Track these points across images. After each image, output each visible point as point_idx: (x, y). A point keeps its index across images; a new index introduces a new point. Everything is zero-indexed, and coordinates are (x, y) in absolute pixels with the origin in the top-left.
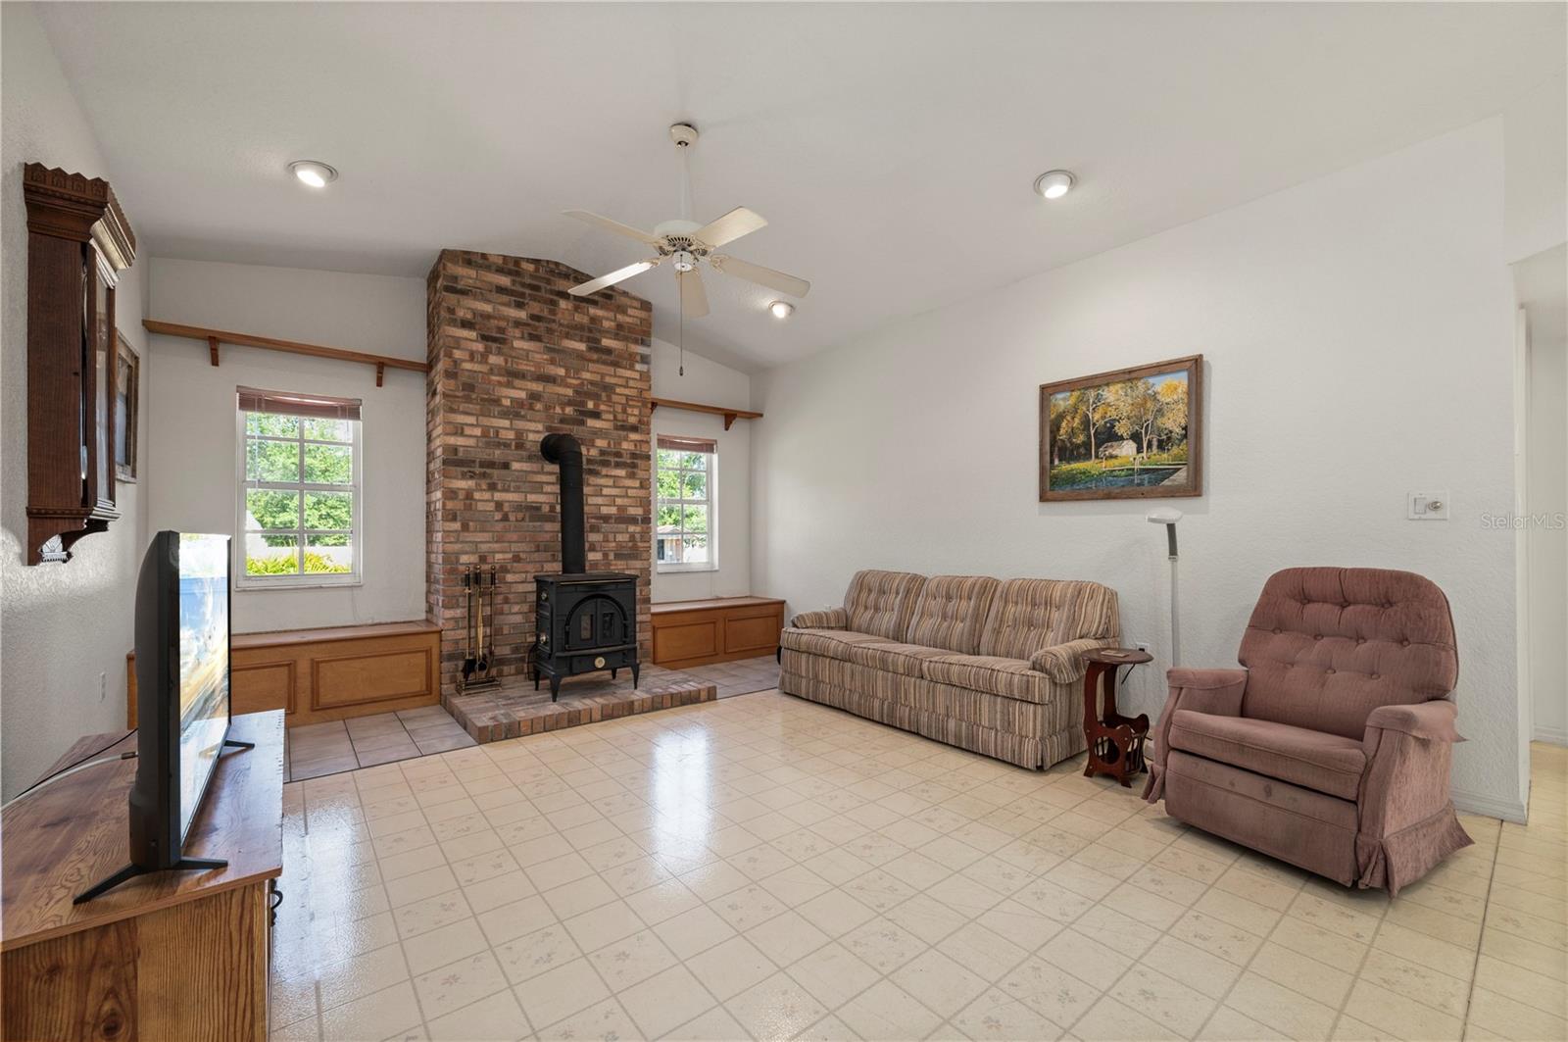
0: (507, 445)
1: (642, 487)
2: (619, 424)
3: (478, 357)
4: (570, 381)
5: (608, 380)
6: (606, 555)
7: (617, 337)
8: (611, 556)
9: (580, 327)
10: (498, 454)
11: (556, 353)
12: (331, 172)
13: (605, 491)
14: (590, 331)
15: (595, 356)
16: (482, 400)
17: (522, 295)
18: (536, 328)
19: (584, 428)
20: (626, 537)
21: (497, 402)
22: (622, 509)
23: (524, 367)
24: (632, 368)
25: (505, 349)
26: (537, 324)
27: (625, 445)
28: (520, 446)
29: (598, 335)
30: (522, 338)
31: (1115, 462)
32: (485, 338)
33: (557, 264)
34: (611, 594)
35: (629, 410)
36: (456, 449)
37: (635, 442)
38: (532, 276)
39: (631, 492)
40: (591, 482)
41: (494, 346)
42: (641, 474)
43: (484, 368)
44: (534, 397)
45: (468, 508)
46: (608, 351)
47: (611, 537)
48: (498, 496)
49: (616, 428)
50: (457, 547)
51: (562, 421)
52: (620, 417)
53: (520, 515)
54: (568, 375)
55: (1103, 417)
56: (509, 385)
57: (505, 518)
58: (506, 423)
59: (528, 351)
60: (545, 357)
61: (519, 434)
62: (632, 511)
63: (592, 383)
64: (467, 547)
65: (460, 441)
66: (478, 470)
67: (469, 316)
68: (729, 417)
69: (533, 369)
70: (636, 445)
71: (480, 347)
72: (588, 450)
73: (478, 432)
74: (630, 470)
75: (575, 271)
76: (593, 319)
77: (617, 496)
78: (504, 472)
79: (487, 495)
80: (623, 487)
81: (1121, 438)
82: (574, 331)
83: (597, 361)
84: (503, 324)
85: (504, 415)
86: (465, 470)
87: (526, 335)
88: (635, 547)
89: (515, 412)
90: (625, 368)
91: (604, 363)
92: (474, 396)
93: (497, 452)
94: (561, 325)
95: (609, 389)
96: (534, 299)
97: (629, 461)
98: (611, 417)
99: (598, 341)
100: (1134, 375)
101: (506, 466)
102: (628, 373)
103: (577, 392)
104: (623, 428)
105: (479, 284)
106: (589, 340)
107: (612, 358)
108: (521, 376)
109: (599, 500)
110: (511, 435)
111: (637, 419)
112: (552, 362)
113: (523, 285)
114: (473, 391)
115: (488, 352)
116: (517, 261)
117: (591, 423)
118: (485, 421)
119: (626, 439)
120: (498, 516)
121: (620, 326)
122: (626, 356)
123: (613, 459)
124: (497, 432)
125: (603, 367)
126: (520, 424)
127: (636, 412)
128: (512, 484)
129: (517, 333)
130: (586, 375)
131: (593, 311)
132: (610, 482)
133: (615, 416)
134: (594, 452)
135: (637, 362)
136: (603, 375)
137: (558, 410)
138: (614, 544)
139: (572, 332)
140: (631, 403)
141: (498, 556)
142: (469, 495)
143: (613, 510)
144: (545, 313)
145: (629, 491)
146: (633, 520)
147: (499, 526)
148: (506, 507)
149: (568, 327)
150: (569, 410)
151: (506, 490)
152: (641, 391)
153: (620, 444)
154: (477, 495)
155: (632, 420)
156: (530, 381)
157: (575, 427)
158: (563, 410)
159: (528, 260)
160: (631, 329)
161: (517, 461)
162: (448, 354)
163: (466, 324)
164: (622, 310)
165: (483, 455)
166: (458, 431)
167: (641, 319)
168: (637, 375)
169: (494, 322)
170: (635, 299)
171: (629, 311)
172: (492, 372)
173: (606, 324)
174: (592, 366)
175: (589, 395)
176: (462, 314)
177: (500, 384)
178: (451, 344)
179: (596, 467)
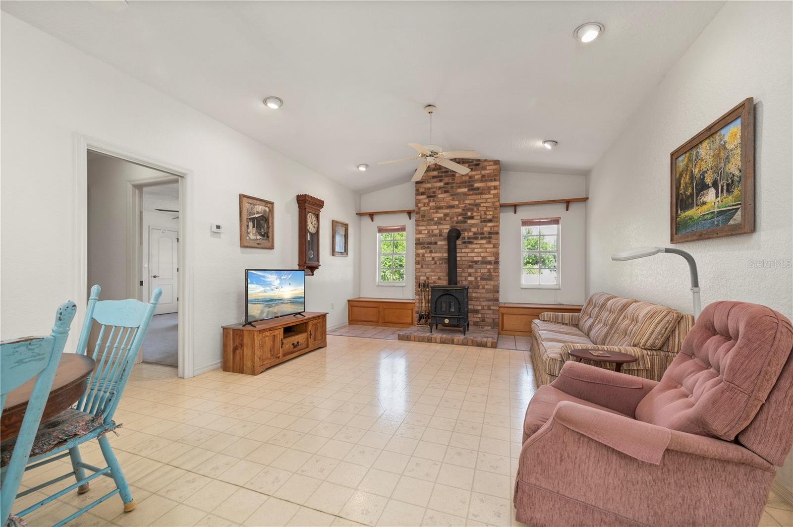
0: (436, 236)
1: (494, 247)
2: (483, 220)
3: (426, 205)
4: (460, 206)
5: (477, 201)
6: (476, 278)
7: (482, 181)
8: (479, 279)
9: (465, 182)
10: (433, 239)
11: (454, 196)
12: (367, 166)
13: (476, 250)
14: (469, 182)
15: (471, 193)
16: (428, 220)
17: (442, 176)
18: (447, 188)
19: (467, 224)
20: (486, 270)
21: (432, 220)
22: (483, 258)
23: (443, 204)
24: (489, 193)
25: (435, 199)
26: (447, 186)
27: (486, 229)
28: (441, 235)
29: (473, 183)
30: (442, 193)
31: (705, 207)
32: (428, 197)
34: (453, 294)
35: (488, 213)
36: (419, 239)
37: (491, 227)
39: (488, 250)
40: (469, 247)
41: (432, 199)
42: (493, 241)
43: (428, 208)
44: (446, 215)
45: (423, 260)
46: (478, 189)
47: (479, 270)
48: (433, 255)
49: (481, 222)
50: (420, 274)
51: (457, 223)
52: (483, 217)
53: (441, 262)
54: (459, 204)
55: (700, 171)
56: (437, 212)
57: (435, 263)
58: (436, 227)
59: (443, 198)
60: (450, 198)
61: (441, 231)
62: (489, 259)
63: (470, 204)
64: (423, 274)
65: (420, 236)
66: (426, 246)
67: (423, 190)
68: (568, 203)
69: (445, 204)
70: (491, 228)
71: (427, 201)
72: (468, 233)
73: (426, 232)
74: (488, 240)
75: (462, 159)
77: (482, 252)
78: (435, 245)
79: (429, 255)
80: (485, 248)
81: (709, 187)
83: (472, 195)
84: (435, 190)
85: (435, 224)
86: (422, 246)
87: (443, 192)
88: (490, 275)
89: (439, 223)
90: (486, 194)
91: (476, 194)
92: (425, 219)
93: (433, 238)
94: (457, 183)
95: (478, 205)
96: (446, 176)
97: (487, 236)
98: (479, 217)
99: (473, 185)
100: (713, 131)
101: (436, 243)
102: (487, 196)
103: (463, 210)
104: (485, 221)
105: (427, 178)
106: (469, 186)
107: (480, 191)
108: (441, 208)
109: (473, 255)
110: (437, 231)
111: (492, 216)
112: (453, 199)
113: (442, 172)
114: (424, 217)
115: (430, 201)
117: (469, 221)
118: (429, 227)
119: (485, 226)
120: (433, 262)
121: (483, 176)
122: (486, 189)
123: (480, 236)
124: (433, 231)
125: (475, 196)
126: (441, 227)
127: (491, 213)
128: (438, 250)
129: (440, 192)
130: (467, 202)
132: (478, 246)
133: (481, 217)
134: (471, 234)
135: (492, 190)
136: (475, 200)
137: (455, 219)
138: (480, 274)
139: (462, 185)
140: (488, 209)
142: (423, 255)
143: (480, 259)
144: (451, 181)
145: (488, 249)
146: (490, 263)
147: (433, 266)
148: (436, 259)
149: (460, 183)
150: (460, 218)
151: (435, 253)
152: (494, 202)
153: (483, 229)
154: (426, 255)
155: (489, 217)
156: (445, 209)
157: (463, 224)
158: (457, 218)
160: (489, 175)
161: (440, 241)
162: (417, 206)
163: (423, 194)
164: (484, 168)
165: (428, 240)
166: (420, 232)
167: (494, 170)
168: (492, 196)
169: (432, 190)
170: (491, 161)
171: (488, 168)
172: (431, 209)
173: (476, 177)
174: (470, 197)
175: (469, 210)
176: (421, 190)
177: (434, 213)
178: (418, 202)
179: (472, 240)
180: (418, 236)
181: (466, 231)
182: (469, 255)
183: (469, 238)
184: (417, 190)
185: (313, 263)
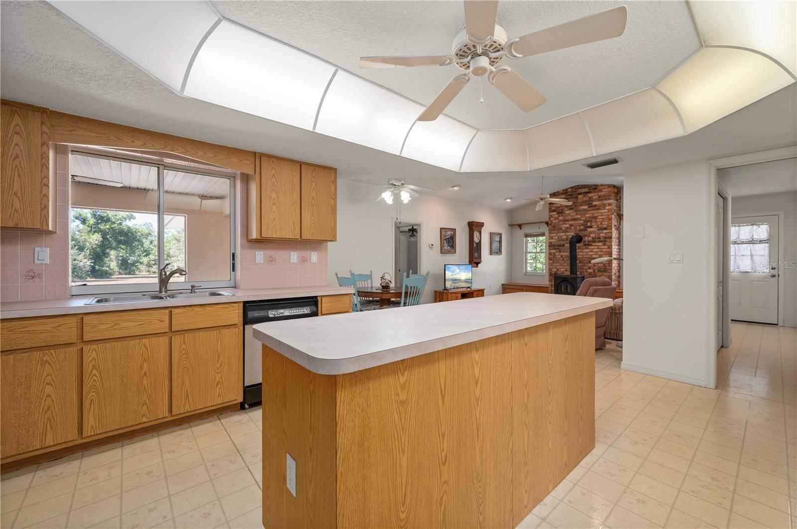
0: (564, 240)
1: (608, 248)
2: (599, 228)
3: (556, 219)
4: (582, 218)
5: (595, 215)
6: (594, 271)
7: (599, 200)
8: (596, 271)
9: (586, 201)
10: (561, 243)
11: (578, 211)
12: (512, 198)
13: (594, 250)
14: (589, 201)
15: (591, 209)
16: (558, 229)
19: (587, 232)
20: (602, 265)
21: (561, 229)
23: (569, 218)
24: (604, 209)
25: (563, 214)
27: (602, 235)
28: (566, 240)
29: (591, 202)
30: (568, 210)
32: (558, 213)
33: (578, 186)
35: (603, 223)
36: (551, 243)
37: (606, 233)
38: (571, 192)
39: (604, 250)
40: (589, 248)
41: (560, 214)
42: (608, 244)
43: (558, 221)
44: (571, 225)
45: (554, 257)
46: (596, 206)
47: (596, 265)
48: (561, 254)
49: (598, 230)
50: (552, 267)
51: (580, 231)
52: (599, 226)
53: (567, 259)
56: (564, 224)
57: (563, 259)
58: (564, 234)
59: (569, 213)
60: (575, 213)
61: (567, 236)
63: (589, 217)
64: (554, 267)
66: (557, 247)
67: (554, 209)
69: (571, 218)
71: (557, 216)
72: (588, 238)
73: (556, 238)
74: (604, 243)
75: (584, 185)
76: (590, 198)
77: (598, 252)
78: (562, 247)
79: (559, 254)
80: (601, 248)
82: (584, 203)
83: (591, 210)
84: (563, 208)
85: (563, 232)
86: (554, 247)
88: (605, 268)
89: (566, 231)
90: (602, 209)
91: (594, 210)
92: (556, 229)
93: (561, 242)
94: (579, 203)
95: (596, 218)
97: (603, 240)
98: (596, 226)
99: (592, 204)
101: (564, 245)
102: (603, 211)
103: (584, 221)
104: (601, 229)
106: (588, 204)
107: (597, 207)
108: (568, 220)
109: (592, 253)
110: (565, 237)
112: (577, 214)
113: (568, 195)
114: (555, 227)
115: (559, 216)
116: (566, 190)
117: (589, 230)
118: (558, 235)
119: (602, 233)
120: (562, 259)
121: (600, 197)
123: (597, 240)
124: (561, 237)
126: (567, 234)
127: (606, 223)
128: (564, 250)
130: (587, 215)
131: (589, 195)
132: (596, 247)
133: (598, 226)
134: (590, 239)
135: (607, 206)
136: (593, 214)
137: (578, 228)
138: (597, 267)
140: (604, 220)
141: (562, 270)
142: (554, 254)
147: (562, 262)
148: (564, 257)
149: (581, 202)
150: (582, 227)
151: (563, 252)
152: (608, 215)
153: (600, 235)
154: (556, 254)
155: (605, 226)
156: (570, 221)
157: (584, 232)
158: (580, 227)
159: (570, 188)
160: (604, 196)
161: (567, 244)
162: (550, 220)
163: (554, 211)
164: (601, 191)
165: (558, 243)
166: (552, 238)
167: (608, 192)
168: (607, 211)
169: (560, 208)
170: (606, 185)
171: (604, 190)
172: (560, 221)
173: (594, 198)
174: (590, 212)
175: (588, 221)
176: (552, 209)
177: (562, 224)
178: (551, 217)
179: (591, 243)
180: (551, 241)
181: (586, 236)
182: (589, 253)
183: (588, 242)
184: (550, 209)
185: (477, 261)
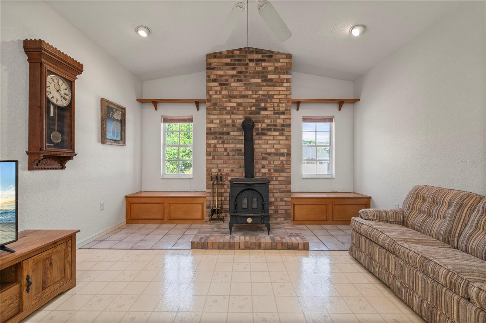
0: (228, 126)
1: (287, 139)
2: (276, 112)
3: (218, 92)
4: (254, 96)
5: (271, 93)
6: (269, 170)
7: (275, 73)
8: (272, 171)
9: (259, 72)
10: (225, 129)
11: (248, 85)
13: (269, 142)
14: (263, 73)
15: (265, 84)
16: (220, 109)
17: (235, 64)
18: (240, 77)
19: (260, 116)
20: (279, 162)
21: (225, 109)
22: (276, 149)
23: (235, 93)
24: (282, 86)
25: (228, 87)
26: (240, 75)
27: (279, 121)
28: (234, 125)
29: (266, 74)
30: (235, 82)
32: (221, 85)
33: (249, 48)
34: (255, 188)
35: (281, 105)
36: (210, 129)
37: (284, 119)
38: (239, 56)
40: (263, 138)
41: (224, 87)
42: (286, 133)
43: (220, 96)
44: (239, 105)
45: (215, 151)
46: (271, 80)
47: (272, 162)
48: (225, 146)
49: (275, 114)
50: (211, 166)
51: (250, 113)
52: (276, 109)
53: (234, 153)
54: (253, 94)
56: (229, 101)
57: (228, 154)
58: (228, 117)
59: (237, 87)
60: (244, 88)
61: (233, 120)
62: (282, 150)
63: (263, 95)
64: (214, 166)
65: (212, 125)
66: (218, 136)
67: (215, 77)
68: (341, 103)
69: (239, 94)
70: (284, 121)
71: (219, 88)
72: (262, 125)
73: (218, 121)
74: (281, 132)
75: (256, 49)
76: (264, 68)
77: (275, 144)
78: (227, 136)
79: (221, 146)
80: (278, 140)
82: (256, 74)
83: (266, 86)
84: (227, 78)
85: (228, 114)
86: (214, 136)
87: (236, 80)
88: (284, 167)
89: (232, 112)
90: (279, 86)
91: (269, 86)
92: (217, 108)
93: (225, 128)
94: (250, 73)
95: (271, 97)
96: (239, 65)
97: (280, 128)
98: (272, 109)
99: (266, 77)
101: (228, 134)
102: (280, 89)
103: (257, 100)
104: (278, 113)
105: (218, 64)
106: (262, 77)
107: (272, 83)
108: (234, 97)
109: (266, 146)
110: (230, 121)
111: (285, 108)
112: (247, 89)
113: (235, 60)
114: (216, 106)
115: (222, 89)
116: (232, 51)
117: (263, 113)
118: (220, 117)
119: (279, 118)
120: (225, 154)
121: (276, 68)
122: (279, 81)
123: (273, 128)
124: (225, 121)
125: (268, 88)
126: (234, 117)
127: (284, 105)
128: (231, 141)
129: (233, 80)
130: (261, 93)
131: (264, 64)
132: (272, 138)
133: (274, 109)
134: (264, 125)
135: (285, 83)
136: (268, 91)
137: (249, 109)
138: (273, 165)
139: (254, 75)
140: (281, 102)
141: (225, 169)
142: (215, 146)
143: (273, 150)
144: (244, 70)
145: (280, 141)
146: (282, 155)
147: (226, 158)
148: (228, 150)
149: (253, 73)
150: (253, 109)
151: (228, 143)
152: (287, 95)
153: (276, 121)
154: (218, 146)
155: (282, 109)
156: (237, 98)
157: (256, 115)
158: (251, 108)
159: (237, 50)
160: (281, 68)
161: (232, 131)
162: (208, 93)
163: (214, 81)
164: (277, 61)
165: (220, 130)
166: (211, 122)
167: (287, 63)
168: (284, 89)
169: (224, 78)
170: (283, 54)
171: (281, 60)
172: (223, 97)
173: (270, 69)
174: (263, 88)
175: (262, 101)
176: (212, 77)
177: (226, 101)
178: (209, 89)
179: (265, 132)
180: (210, 125)
181: (259, 122)
182: (263, 146)
183: (262, 129)
184: (208, 76)
185: (64, 152)
